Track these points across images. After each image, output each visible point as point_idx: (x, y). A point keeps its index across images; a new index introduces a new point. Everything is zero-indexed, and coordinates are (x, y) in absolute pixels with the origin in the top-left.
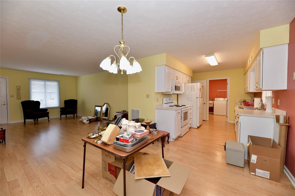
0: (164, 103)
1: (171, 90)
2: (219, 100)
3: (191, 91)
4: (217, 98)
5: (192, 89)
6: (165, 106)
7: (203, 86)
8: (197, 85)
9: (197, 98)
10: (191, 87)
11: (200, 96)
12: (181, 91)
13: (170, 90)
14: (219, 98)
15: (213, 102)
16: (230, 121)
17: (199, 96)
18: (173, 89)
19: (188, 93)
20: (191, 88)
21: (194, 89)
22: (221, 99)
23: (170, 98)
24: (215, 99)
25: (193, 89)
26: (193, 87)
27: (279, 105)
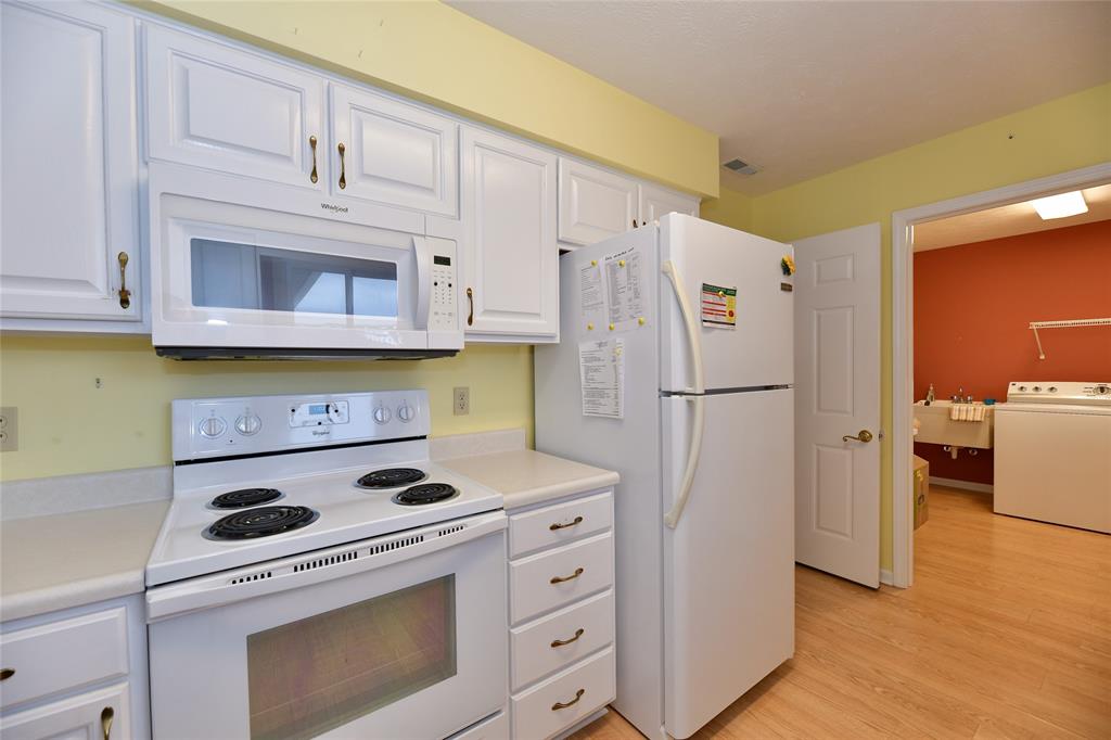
5: (620, 295)
11: (699, 374)
15: (991, 415)
17: (688, 377)
19: (585, 348)
20: (615, 293)
22: (1074, 392)
25: (623, 298)
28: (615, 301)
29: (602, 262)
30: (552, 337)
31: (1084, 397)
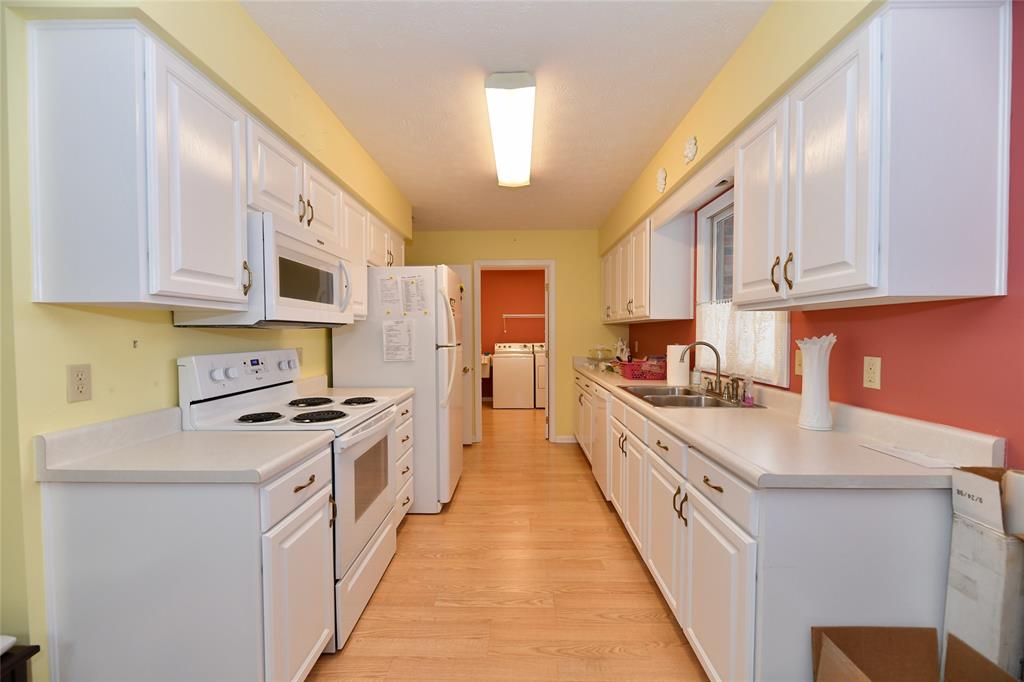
0: (185, 401)
1: (246, 289)
2: (508, 349)
3: (408, 308)
4: (502, 345)
5: (411, 298)
6: (198, 416)
7: (462, 289)
8: (439, 278)
9: (438, 347)
10: (407, 284)
11: (454, 337)
12: (343, 308)
13: (234, 290)
14: (507, 345)
15: (491, 361)
16: (558, 437)
17: (450, 339)
18: (257, 285)
19: (386, 323)
20: (408, 296)
21: (423, 299)
22: (516, 347)
23: (254, 356)
24: (496, 347)
25: (414, 300)
26: (413, 288)
27: (876, 385)
28: (408, 300)
29: (399, 279)
30: (362, 316)
31: (519, 350)
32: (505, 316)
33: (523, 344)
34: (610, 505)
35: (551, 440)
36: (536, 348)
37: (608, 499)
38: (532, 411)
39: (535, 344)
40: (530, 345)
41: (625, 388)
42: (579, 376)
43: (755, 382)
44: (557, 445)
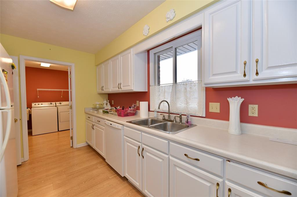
4: (36, 104)
14: (40, 103)
16: (78, 145)
24: (33, 105)
27: (256, 115)
31: (47, 105)
32: (38, 89)
33: (50, 103)
34: (125, 179)
35: (75, 147)
36: (57, 104)
37: (123, 176)
38: (57, 133)
39: (57, 103)
40: (54, 103)
41: (130, 122)
42: (90, 116)
43: (191, 116)
44: (79, 149)
